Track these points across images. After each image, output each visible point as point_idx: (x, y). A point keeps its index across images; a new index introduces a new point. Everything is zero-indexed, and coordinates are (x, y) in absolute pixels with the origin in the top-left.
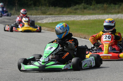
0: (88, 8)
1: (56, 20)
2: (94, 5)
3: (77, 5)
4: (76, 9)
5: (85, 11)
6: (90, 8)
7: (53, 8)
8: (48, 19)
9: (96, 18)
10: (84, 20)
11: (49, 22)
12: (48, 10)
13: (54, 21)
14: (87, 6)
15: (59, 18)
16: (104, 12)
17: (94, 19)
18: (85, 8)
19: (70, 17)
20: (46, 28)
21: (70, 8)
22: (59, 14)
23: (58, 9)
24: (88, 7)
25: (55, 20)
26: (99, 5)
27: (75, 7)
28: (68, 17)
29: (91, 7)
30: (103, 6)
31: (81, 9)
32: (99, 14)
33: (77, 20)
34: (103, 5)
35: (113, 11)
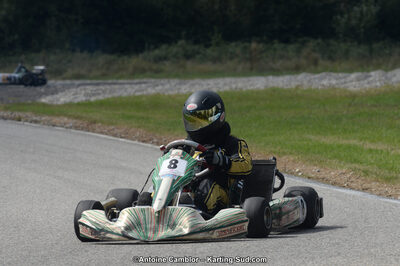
0: (198, 56)
1: (99, 94)
2: (218, 44)
3: (164, 47)
4: (159, 59)
5: (189, 64)
6: (205, 55)
7: (85, 54)
8: (74, 90)
9: (227, 88)
11: (76, 101)
12: (70, 61)
13: (93, 99)
14: (196, 47)
15: (108, 87)
16: (251, 69)
17: (222, 90)
18: (188, 57)
19: (143, 85)
20: (70, 120)
21: (141, 55)
22: (104, 76)
23: (102, 59)
24: (198, 53)
25: (94, 95)
26: (233, 44)
27: (157, 52)
28: (137, 84)
29: (209, 51)
30: (245, 48)
31: (177, 58)
32: (234, 73)
33: (166, 94)
34: (247, 44)
35: (279, 64)
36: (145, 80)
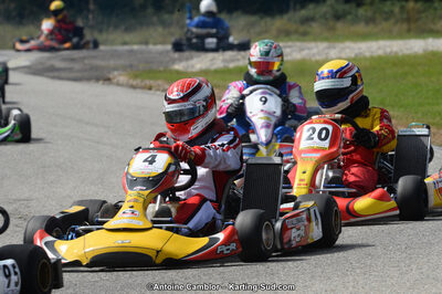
0: (349, 17)
1: (238, 60)
3: (311, 6)
4: (307, 20)
6: (356, 16)
8: (211, 55)
9: (380, 52)
11: (214, 67)
13: (231, 65)
14: (347, 7)
16: (409, 30)
17: (375, 54)
18: (338, 17)
21: (286, 17)
23: (242, 20)
24: (350, 13)
26: (388, 3)
27: (303, 13)
30: (402, 8)
31: (327, 19)
32: (390, 35)
33: (313, 59)
34: (404, 3)
36: (290, 44)
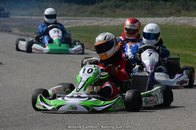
2: (132, 1)
5: (117, 10)
7: (67, 4)
10: (115, 26)
12: (59, 7)
15: (75, 21)
19: (93, 21)
22: (75, 15)
25: (67, 25)
29: (128, 4)
35: (162, 12)
